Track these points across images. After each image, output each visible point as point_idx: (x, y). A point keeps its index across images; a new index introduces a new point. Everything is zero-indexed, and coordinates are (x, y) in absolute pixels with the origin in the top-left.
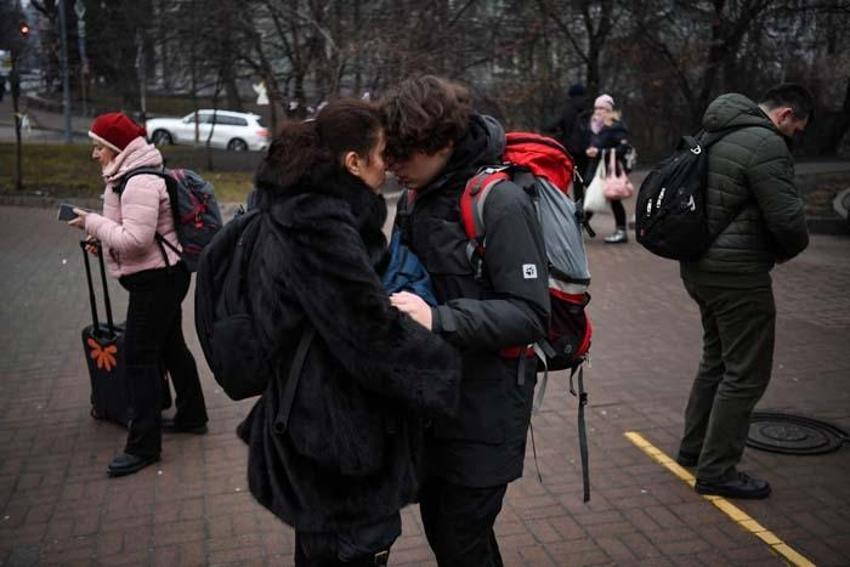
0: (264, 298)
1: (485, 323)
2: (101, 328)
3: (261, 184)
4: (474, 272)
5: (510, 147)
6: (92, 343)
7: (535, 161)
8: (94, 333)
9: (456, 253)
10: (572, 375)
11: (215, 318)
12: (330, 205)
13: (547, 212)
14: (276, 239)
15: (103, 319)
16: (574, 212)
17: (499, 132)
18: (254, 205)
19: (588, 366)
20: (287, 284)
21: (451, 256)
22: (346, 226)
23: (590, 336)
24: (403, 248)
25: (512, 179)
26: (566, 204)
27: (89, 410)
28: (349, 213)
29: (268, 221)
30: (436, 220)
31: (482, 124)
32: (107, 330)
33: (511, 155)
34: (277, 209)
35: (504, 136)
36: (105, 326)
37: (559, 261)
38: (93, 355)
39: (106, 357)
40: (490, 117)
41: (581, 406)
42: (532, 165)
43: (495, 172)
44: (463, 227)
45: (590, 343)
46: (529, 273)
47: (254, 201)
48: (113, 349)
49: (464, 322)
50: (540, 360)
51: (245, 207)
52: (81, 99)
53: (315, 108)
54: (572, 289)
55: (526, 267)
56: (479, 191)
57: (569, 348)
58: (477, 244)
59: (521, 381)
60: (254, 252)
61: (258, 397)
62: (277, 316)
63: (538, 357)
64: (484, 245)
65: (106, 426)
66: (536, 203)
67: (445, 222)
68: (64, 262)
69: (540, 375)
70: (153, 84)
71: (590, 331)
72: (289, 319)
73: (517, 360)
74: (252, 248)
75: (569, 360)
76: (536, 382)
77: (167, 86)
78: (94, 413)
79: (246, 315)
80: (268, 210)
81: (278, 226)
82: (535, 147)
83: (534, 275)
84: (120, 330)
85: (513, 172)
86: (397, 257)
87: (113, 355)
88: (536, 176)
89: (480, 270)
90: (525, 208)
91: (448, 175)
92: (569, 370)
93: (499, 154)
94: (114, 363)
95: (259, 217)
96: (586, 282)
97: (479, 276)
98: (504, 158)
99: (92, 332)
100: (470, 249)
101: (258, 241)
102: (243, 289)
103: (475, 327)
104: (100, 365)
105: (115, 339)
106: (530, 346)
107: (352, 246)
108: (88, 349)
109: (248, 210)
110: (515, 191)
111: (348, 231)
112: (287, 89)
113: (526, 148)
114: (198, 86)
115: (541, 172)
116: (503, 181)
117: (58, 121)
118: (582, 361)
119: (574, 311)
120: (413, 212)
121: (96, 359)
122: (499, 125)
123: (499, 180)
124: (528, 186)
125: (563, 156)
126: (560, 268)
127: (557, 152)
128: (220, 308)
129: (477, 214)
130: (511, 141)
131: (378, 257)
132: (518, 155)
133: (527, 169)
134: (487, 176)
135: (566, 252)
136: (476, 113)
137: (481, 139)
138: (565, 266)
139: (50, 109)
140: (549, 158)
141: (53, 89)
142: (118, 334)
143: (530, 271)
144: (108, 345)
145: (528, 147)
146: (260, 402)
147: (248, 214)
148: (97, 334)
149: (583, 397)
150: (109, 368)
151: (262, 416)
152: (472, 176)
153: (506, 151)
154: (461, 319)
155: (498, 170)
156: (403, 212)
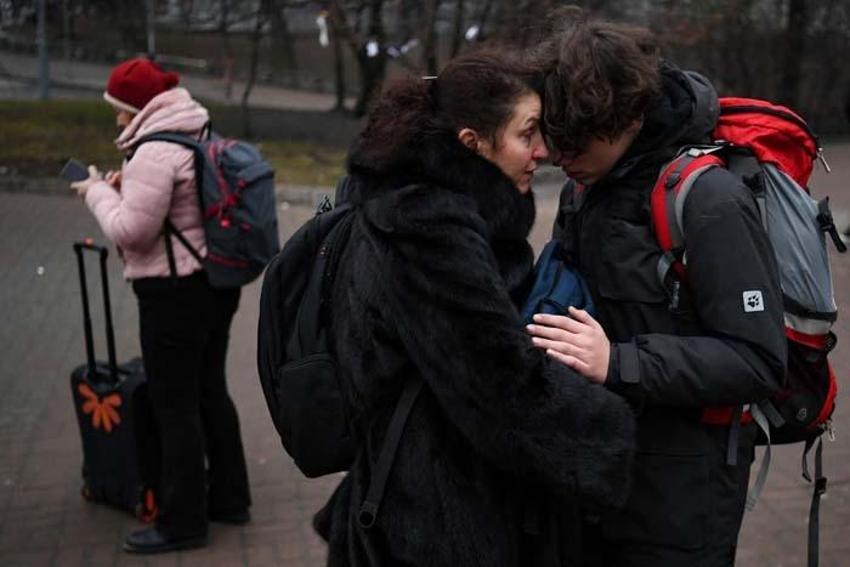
0: (352, 333)
1: (681, 374)
2: (99, 370)
3: (355, 168)
4: (668, 301)
5: (722, 118)
6: (84, 390)
7: (761, 140)
8: (89, 376)
9: (642, 271)
10: (806, 451)
11: (284, 359)
12: (447, 203)
13: (777, 215)
14: (371, 249)
15: (101, 355)
16: (815, 213)
17: (709, 97)
18: (345, 198)
19: (828, 438)
20: (384, 313)
21: (635, 275)
22: (470, 232)
23: (834, 396)
24: (555, 264)
25: (727, 166)
26: (804, 205)
27: (79, 488)
28: (474, 215)
29: (361, 222)
30: (613, 222)
31: (684, 84)
32: (107, 372)
33: (726, 130)
34: (373, 206)
35: (717, 102)
36: (105, 366)
37: (793, 286)
38: (87, 407)
39: (105, 412)
40: (696, 74)
41: (816, 497)
42: (757, 145)
43: (702, 155)
44: (653, 235)
45: (834, 406)
46: (752, 304)
47: (346, 191)
48: (116, 400)
49: (652, 371)
50: (760, 429)
51: (333, 200)
52: (62, 36)
53: (398, 49)
54: (810, 327)
55: (747, 295)
56: (679, 181)
57: (803, 413)
58: (674, 259)
59: (732, 460)
60: (340, 265)
61: (343, 474)
62: (369, 359)
63: (757, 424)
64: (685, 262)
65: (103, 512)
66: (760, 201)
67: (630, 226)
68: (41, 271)
69: (760, 451)
70: (164, 13)
71: (835, 389)
72: (386, 364)
73: (728, 428)
74: (338, 260)
75: (803, 429)
76: (753, 458)
77: (185, 17)
78: (87, 492)
79: (326, 356)
80: (361, 206)
81: (373, 229)
82: (763, 119)
83: (760, 307)
84: (127, 373)
85: (729, 155)
86: (546, 277)
87: (117, 409)
88: (761, 162)
89: (676, 298)
90: (746, 208)
91: (636, 159)
92: (803, 443)
93: (709, 129)
94: (117, 420)
95: (350, 216)
96: (831, 317)
97: (675, 305)
98: (715, 134)
99: (85, 375)
100: (664, 266)
101: (347, 250)
102: (325, 318)
103: (667, 379)
104: (96, 422)
105: (117, 385)
106: (746, 407)
107: (477, 260)
108: (80, 400)
109: (336, 206)
110: (731, 183)
111: (472, 240)
112: (359, 23)
113: (751, 121)
114: (230, 17)
115: (769, 156)
116: (713, 167)
117: (31, 68)
118: (821, 432)
119: (812, 359)
120: (582, 208)
121: (91, 414)
122: (711, 86)
123: (707, 167)
124: (751, 176)
125: (802, 133)
126: (795, 298)
127: (793, 127)
128: (293, 345)
129: (675, 216)
130: (727, 110)
131: (516, 278)
132: (737, 130)
133: (749, 151)
134: (691, 159)
135: (802, 272)
136: (676, 68)
137: (682, 107)
138: (802, 296)
139: (19, 49)
140: (781, 136)
141: (21, 20)
142: (123, 378)
143: (753, 300)
144: (109, 394)
145: (753, 119)
146: (345, 481)
147: (335, 211)
148: (93, 377)
149: (821, 484)
150: (108, 426)
151: (347, 502)
152: (669, 159)
153: (721, 123)
154: (649, 366)
155: (706, 152)
156: (568, 207)
